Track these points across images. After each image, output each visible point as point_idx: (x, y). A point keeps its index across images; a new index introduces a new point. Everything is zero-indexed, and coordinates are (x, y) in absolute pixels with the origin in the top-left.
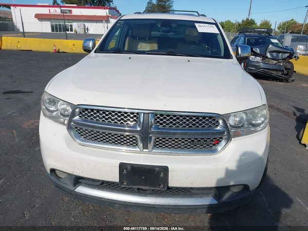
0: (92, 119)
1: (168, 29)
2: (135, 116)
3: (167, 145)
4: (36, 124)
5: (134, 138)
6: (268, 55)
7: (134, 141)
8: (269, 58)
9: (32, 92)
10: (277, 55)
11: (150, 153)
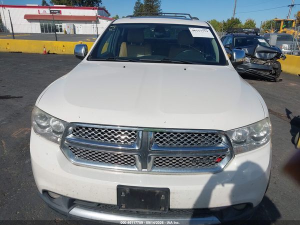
0: (86, 137)
1: (161, 34)
2: (133, 134)
3: (167, 164)
4: (26, 133)
5: (132, 158)
6: (257, 55)
7: (132, 161)
8: (257, 58)
9: (21, 97)
10: (265, 55)
11: (149, 172)
